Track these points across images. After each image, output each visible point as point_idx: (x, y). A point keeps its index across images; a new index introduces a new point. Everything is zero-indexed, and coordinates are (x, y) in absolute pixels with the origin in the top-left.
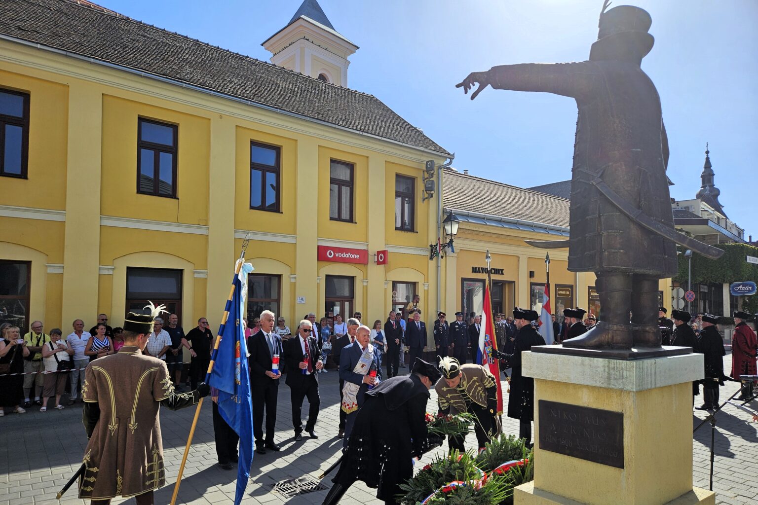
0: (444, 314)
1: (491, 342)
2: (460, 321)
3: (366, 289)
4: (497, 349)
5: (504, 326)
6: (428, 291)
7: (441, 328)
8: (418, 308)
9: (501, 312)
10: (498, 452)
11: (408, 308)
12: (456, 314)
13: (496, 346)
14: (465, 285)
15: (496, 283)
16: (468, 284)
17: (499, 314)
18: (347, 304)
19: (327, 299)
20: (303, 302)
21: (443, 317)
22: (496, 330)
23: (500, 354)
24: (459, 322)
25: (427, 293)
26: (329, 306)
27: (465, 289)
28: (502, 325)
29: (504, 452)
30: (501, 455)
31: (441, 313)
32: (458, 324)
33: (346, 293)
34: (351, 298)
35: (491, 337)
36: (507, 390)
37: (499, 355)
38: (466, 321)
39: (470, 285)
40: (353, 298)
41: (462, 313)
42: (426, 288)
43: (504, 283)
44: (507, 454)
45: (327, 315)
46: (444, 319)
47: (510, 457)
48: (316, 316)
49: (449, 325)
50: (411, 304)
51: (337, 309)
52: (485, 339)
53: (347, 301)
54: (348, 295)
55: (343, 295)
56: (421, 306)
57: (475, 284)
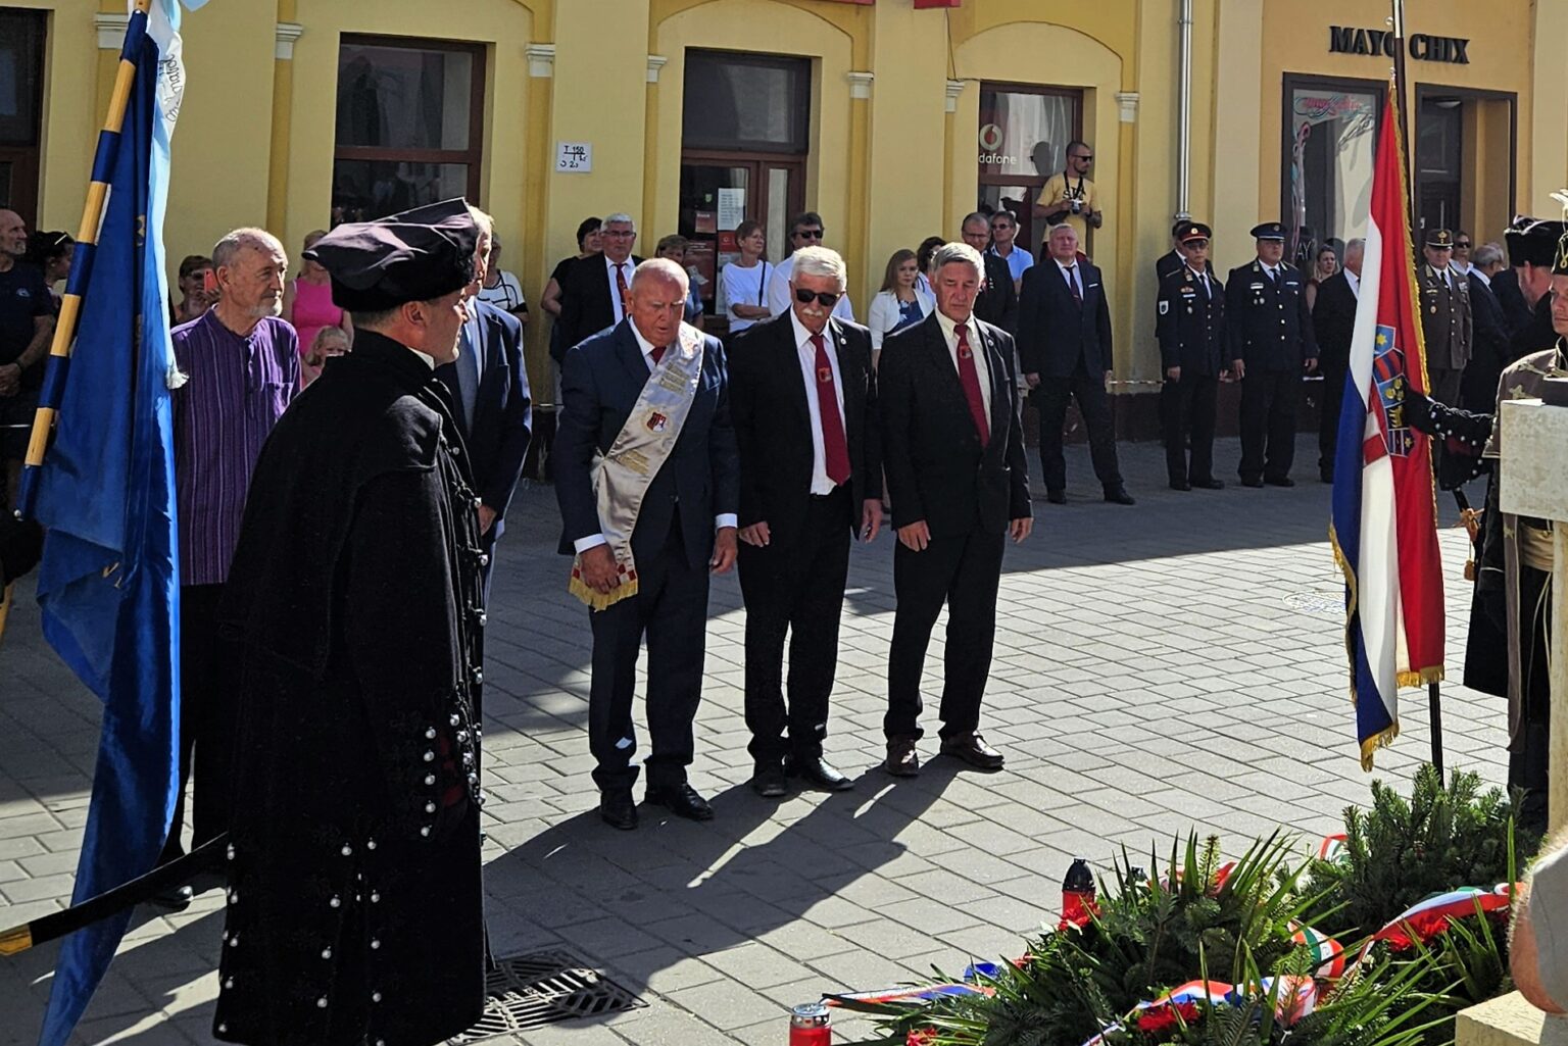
0: (1205, 230)
1: (1401, 357)
2: (1271, 263)
3: (861, 114)
4: (1427, 389)
5: (1462, 285)
6: (1135, 126)
7: (1189, 293)
8: (1086, 199)
9: (1454, 224)
10: (1402, 848)
11: (1045, 199)
12: (1254, 232)
13: (1425, 377)
14: (1298, 106)
15: (1430, 97)
16: (1308, 102)
17: (1443, 235)
18: (778, 179)
19: (689, 153)
20: (584, 166)
21: (1201, 243)
22: (1425, 308)
23: (1440, 411)
24: (1266, 268)
25: (1130, 135)
26: (698, 187)
27: (1298, 122)
28: (1456, 280)
29: (1428, 847)
30: (1412, 863)
31: (1189, 225)
32: (1261, 276)
33: (777, 130)
34: (797, 155)
35: (1404, 337)
36: (1462, 570)
37: (1437, 420)
38: (1299, 261)
39: (1321, 104)
40: (806, 151)
41: (1285, 226)
42: (1127, 116)
43: (1467, 99)
44: (1439, 859)
45: (686, 227)
46: (1204, 253)
47: (1453, 873)
48: (636, 229)
49: (1224, 280)
50: (1057, 182)
51: (732, 202)
52: (1377, 346)
53: (778, 165)
54: (782, 138)
55: (762, 138)
56: (1101, 191)
57: (1345, 102)
